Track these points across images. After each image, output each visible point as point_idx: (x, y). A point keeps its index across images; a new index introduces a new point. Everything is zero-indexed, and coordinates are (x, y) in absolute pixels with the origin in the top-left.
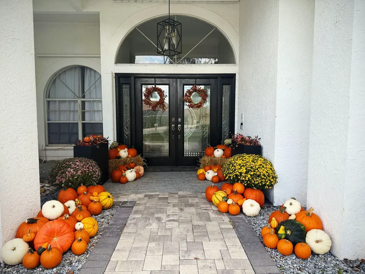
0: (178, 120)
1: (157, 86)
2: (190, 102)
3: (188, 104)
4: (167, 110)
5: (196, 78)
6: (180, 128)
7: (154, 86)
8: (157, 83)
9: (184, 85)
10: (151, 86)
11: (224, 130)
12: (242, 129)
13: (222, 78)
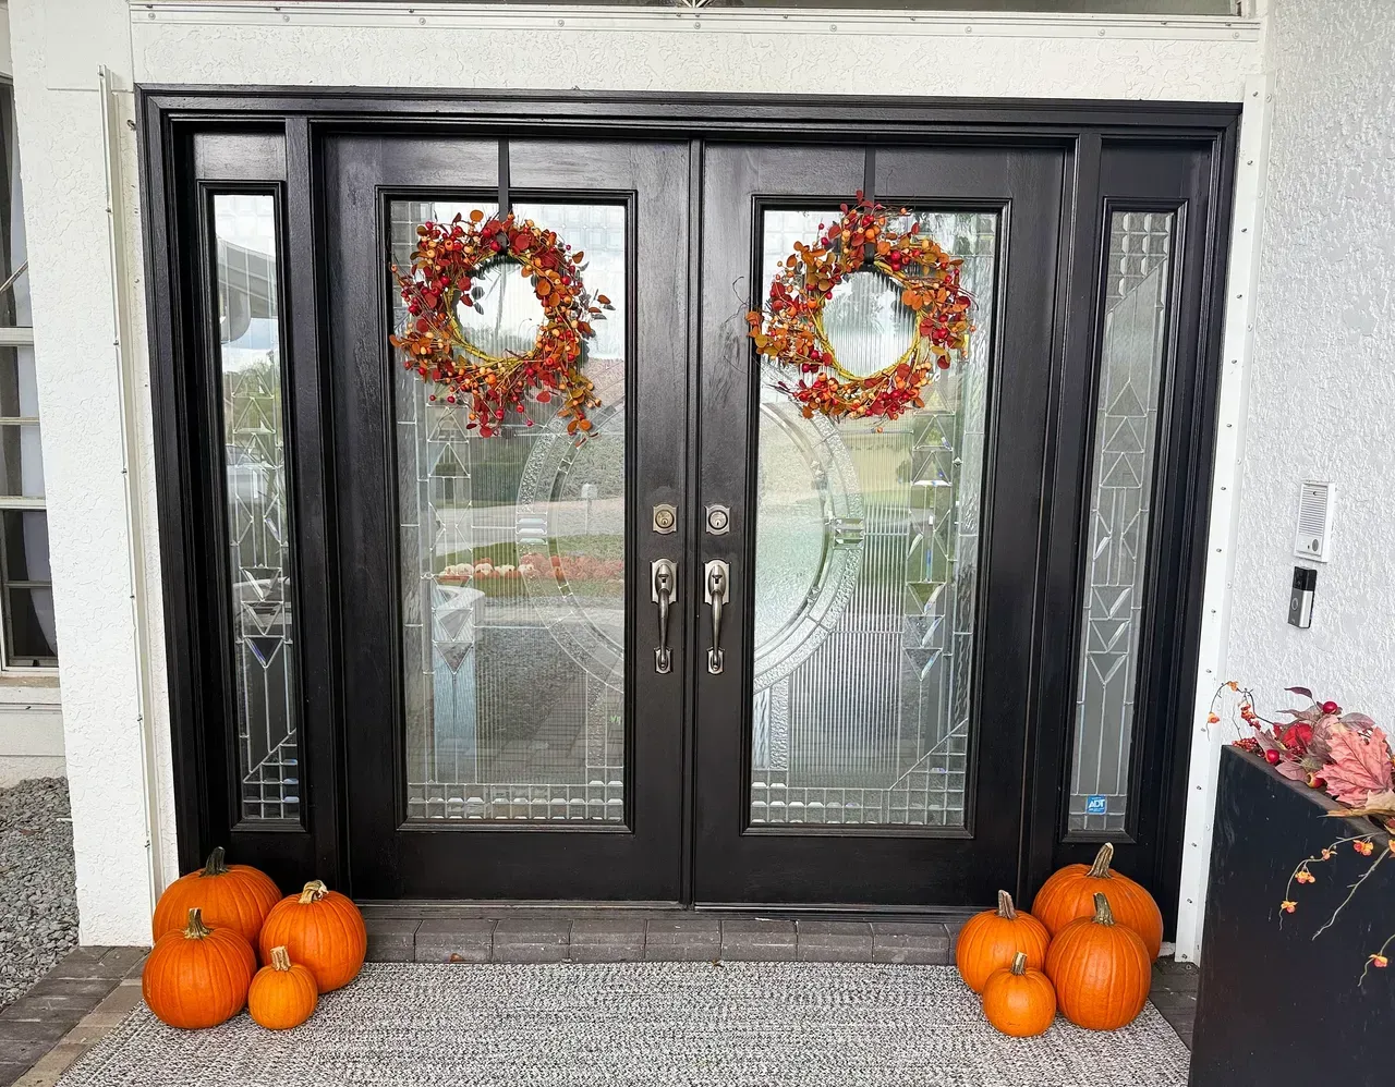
0: (701, 519)
1: (524, 213)
2: (815, 360)
3: (793, 377)
4: (613, 430)
5: (868, 143)
6: (721, 593)
7: (490, 210)
8: (519, 180)
9: (765, 203)
10: (465, 208)
11: (1098, 612)
12: (1303, 622)
13: (1108, 144)
